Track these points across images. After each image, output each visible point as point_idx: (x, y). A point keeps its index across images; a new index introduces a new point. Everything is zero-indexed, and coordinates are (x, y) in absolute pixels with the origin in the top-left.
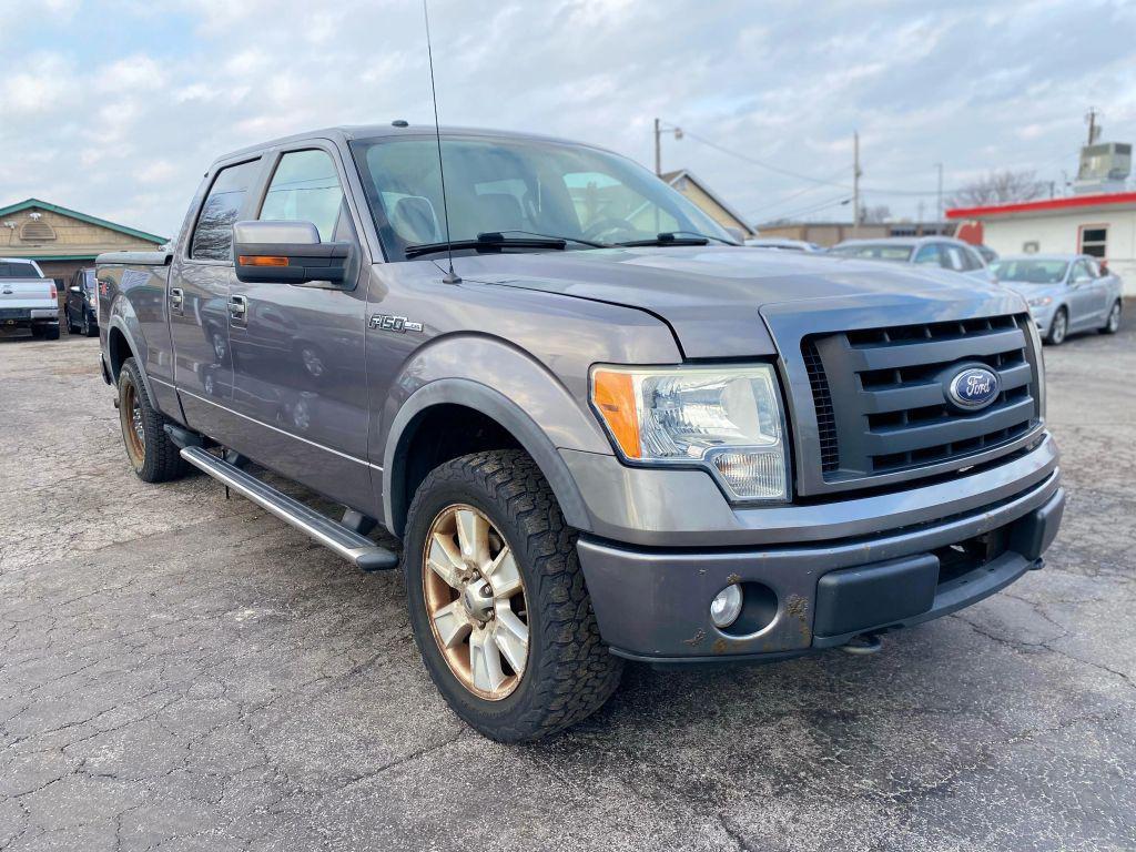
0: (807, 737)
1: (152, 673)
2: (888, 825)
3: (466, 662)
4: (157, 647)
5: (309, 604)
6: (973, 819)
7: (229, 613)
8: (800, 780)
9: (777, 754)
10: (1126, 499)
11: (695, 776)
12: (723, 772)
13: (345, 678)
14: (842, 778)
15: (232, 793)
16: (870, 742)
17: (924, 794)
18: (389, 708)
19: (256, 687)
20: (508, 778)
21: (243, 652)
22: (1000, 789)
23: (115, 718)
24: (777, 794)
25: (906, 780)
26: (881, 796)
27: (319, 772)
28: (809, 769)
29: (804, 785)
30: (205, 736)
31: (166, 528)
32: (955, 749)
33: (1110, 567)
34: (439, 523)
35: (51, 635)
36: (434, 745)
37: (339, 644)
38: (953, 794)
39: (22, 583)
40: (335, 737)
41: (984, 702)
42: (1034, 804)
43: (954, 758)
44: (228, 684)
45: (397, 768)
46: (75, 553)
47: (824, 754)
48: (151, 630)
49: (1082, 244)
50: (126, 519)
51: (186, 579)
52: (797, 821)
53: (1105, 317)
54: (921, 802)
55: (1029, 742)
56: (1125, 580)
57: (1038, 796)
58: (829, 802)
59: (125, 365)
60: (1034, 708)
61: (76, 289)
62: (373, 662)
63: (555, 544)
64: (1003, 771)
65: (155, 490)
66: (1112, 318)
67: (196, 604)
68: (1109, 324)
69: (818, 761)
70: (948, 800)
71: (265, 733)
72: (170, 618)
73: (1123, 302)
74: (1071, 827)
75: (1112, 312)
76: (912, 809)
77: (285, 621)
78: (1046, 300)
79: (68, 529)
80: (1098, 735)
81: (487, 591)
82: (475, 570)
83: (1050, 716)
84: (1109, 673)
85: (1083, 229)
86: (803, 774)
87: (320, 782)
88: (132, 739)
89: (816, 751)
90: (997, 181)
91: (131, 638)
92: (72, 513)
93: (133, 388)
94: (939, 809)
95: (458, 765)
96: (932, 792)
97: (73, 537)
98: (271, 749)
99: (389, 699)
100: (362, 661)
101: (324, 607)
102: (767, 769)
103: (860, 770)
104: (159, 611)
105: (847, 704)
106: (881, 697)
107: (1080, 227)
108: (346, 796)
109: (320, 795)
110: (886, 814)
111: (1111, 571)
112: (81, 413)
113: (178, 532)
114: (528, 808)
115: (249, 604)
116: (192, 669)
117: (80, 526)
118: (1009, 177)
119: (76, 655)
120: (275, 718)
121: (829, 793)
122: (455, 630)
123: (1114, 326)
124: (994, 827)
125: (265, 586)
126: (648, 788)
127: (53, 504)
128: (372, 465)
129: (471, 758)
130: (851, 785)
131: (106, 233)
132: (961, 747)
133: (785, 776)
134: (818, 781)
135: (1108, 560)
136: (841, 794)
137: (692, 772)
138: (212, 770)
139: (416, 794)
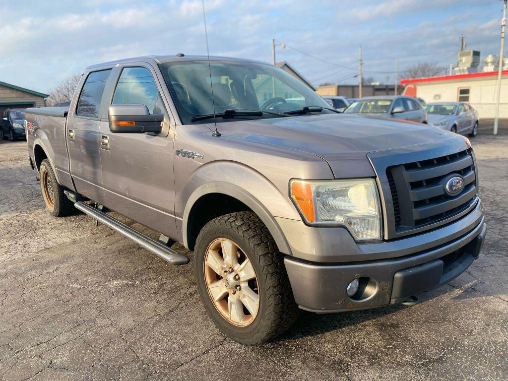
0: (379, 337)
1: (75, 315)
2: (421, 378)
3: (226, 308)
4: (75, 302)
5: (143, 277)
6: (456, 372)
7: (107, 283)
8: (379, 358)
9: (367, 345)
10: (495, 217)
11: (333, 358)
12: (345, 355)
13: (167, 314)
14: (397, 356)
15: (125, 375)
16: (406, 338)
17: (433, 362)
18: (189, 329)
19: (126, 321)
20: (249, 362)
21: (116, 302)
22: (465, 358)
23: (62, 339)
24: (370, 365)
25: (424, 355)
26: (415, 364)
27: (163, 362)
28: (382, 352)
29: (381, 360)
30: (106, 346)
31: (68, 240)
32: (443, 340)
33: (493, 250)
34: (212, 245)
35: (23, 297)
36: (213, 347)
37: (162, 298)
38: (446, 362)
39: (5, 270)
40: (167, 345)
41: (451, 317)
42: (481, 364)
43: (443, 344)
44: (112, 320)
45: (198, 359)
46: (27, 254)
47: (387, 344)
48: (71, 293)
49: (459, 95)
50: (48, 236)
51: (83, 266)
52: (381, 377)
53: (472, 129)
54: (433, 366)
55: (473, 335)
56: (501, 255)
57: (482, 360)
58: (393, 368)
59: (43, 163)
60: (473, 319)
61: (6, 119)
62: (178, 306)
63: (272, 259)
64: (465, 349)
65: (60, 221)
66: (475, 129)
67: (90, 279)
68: (473, 132)
69: (385, 348)
70: (444, 364)
71: (134, 344)
72: (79, 286)
73: (479, 122)
74: (498, 375)
75: (474, 127)
76: (430, 370)
77: (133, 286)
78: (448, 123)
79: (22, 242)
80: (502, 330)
81: (237, 277)
82: (230, 268)
83: (480, 322)
84: (501, 301)
85: (459, 89)
86: (380, 354)
87: (164, 368)
88: (72, 349)
89: (384, 343)
90: (421, 66)
91: (63, 297)
92: (22, 234)
93: (47, 173)
94: (441, 369)
95: (226, 356)
96: (437, 361)
97: (24, 246)
98: (138, 352)
99: (189, 325)
100: (173, 306)
101: (150, 279)
102: (364, 353)
103: (404, 352)
104: (73, 283)
105: (393, 320)
106: (407, 316)
107: (458, 88)
108: (178, 374)
109: (165, 374)
110: (419, 372)
111: (494, 251)
112: (17, 181)
113: (75, 242)
114: (261, 376)
115: (115, 278)
116: (94, 313)
117: (27, 240)
118: (426, 65)
119: (37, 307)
120: (138, 336)
121: (393, 363)
122: (221, 294)
123: (475, 133)
124: (466, 376)
125: (121, 269)
126: (313, 364)
127: (12, 229)
128: (176, 217)
129: (232, 352)
130: (402, 359)
131: (19, 92)
132: (446, 339)
133: (373, 356)
134: (387, 358)
135: (492, 246)
136: (398, 364)
137: (331, 355)
138: (113, 363)
139: (209, 372)
